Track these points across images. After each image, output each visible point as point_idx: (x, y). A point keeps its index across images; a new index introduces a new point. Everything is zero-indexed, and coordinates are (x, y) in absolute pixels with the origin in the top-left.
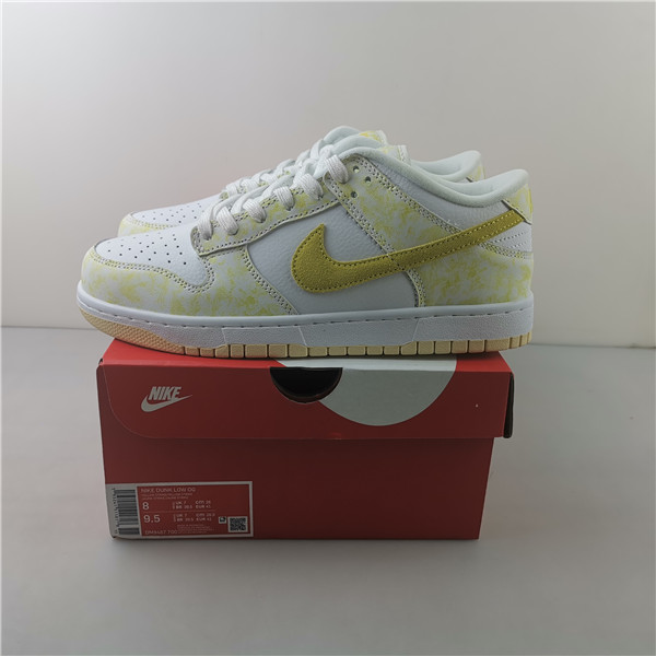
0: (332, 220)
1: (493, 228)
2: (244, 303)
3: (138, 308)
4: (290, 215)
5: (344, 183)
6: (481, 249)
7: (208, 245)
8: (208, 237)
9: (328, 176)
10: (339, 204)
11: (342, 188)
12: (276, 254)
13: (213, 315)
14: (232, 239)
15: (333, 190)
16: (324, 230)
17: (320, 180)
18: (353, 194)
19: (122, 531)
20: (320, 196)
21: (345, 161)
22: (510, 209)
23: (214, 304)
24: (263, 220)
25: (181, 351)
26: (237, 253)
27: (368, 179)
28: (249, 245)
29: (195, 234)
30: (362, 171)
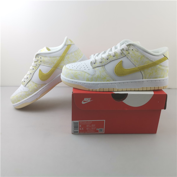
0: (124, 59)
1: (161, 61)
2: (103, 79)
3: (78, 80)
4: (114, 58)
5: (127, 51)
6: (158, 66)
7: (94, 65)
8: (95, 64)
9: (123, 49)
10: (125, 56)
11: (126, 52)
12: (110, 67)
13: (96, 82)
14: (100, 64)
15: (124, 52)
16: (122, 62)
17: (121, 50)
18: (129, 53)
19: (74, 132)
20: (121, 54)
21: (127, 45)
22: (165, 56)
23: (97, 79)
24: (107, 59)
25: (89, 90)
26: (101, 67)
27: (133, 50)
28: (104, 65)
29: (91, 63)
30: (131, 48)
